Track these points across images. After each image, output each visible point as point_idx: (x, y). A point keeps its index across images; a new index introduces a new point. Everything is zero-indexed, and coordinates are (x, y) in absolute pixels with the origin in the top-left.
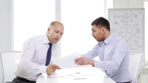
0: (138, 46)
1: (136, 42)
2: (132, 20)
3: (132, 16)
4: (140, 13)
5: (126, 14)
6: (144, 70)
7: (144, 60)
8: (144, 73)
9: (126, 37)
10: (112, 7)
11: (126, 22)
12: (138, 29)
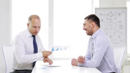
0: (121, 41)
1: (119, 37)
2: (115, 18)
3: (116, 15)
4: (123, 12)
5: (111, 12)
6: (126, 61)
7: (127, 53)
8: (126, 65)
9: (111, 32)
10: (98, 7)
11: (111, 19)
12: (121, 26)
